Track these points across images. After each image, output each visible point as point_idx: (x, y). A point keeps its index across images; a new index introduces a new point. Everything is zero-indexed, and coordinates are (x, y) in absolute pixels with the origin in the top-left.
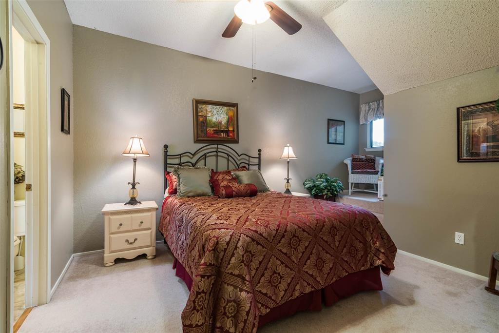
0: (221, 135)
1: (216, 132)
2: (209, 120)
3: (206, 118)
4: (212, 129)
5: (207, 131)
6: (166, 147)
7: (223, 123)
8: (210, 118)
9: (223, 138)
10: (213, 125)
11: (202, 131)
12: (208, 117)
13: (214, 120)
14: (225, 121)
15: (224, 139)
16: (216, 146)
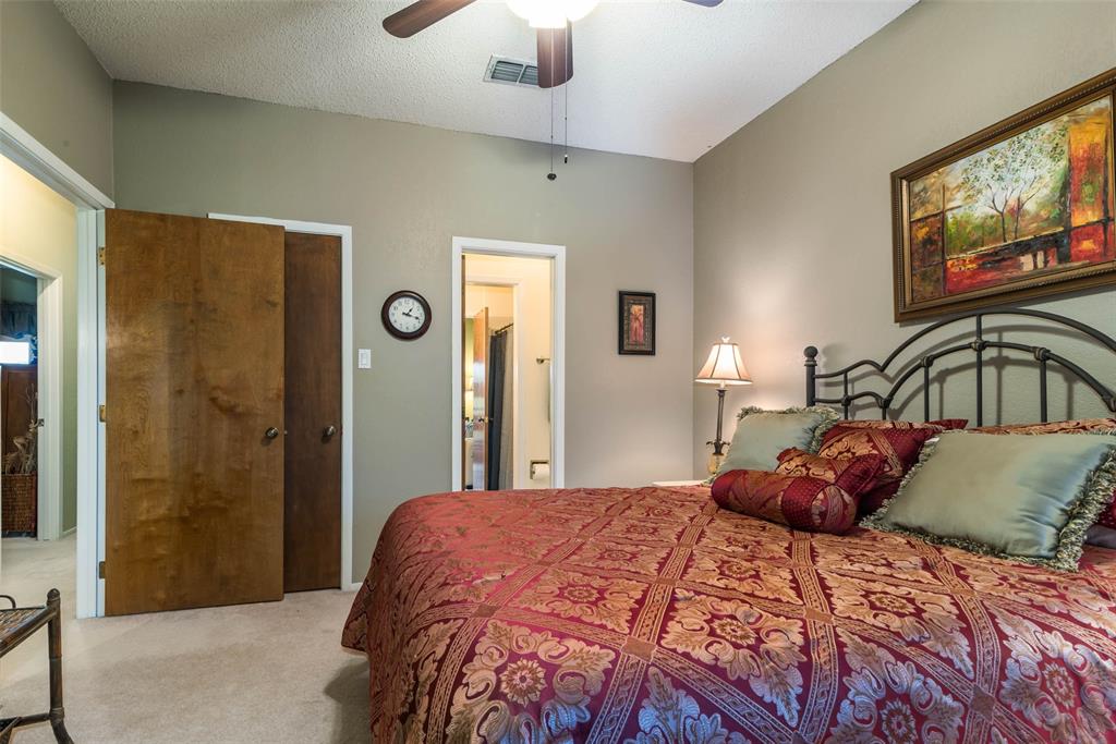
0: (1020, 266)
1: (996, 259)
2: (957, 223)
3: (944, 221)
4: (970, 255)
5: (946, 270)
6: (811, 353)
7: (1030, 207)
8: (959, 213)
9: (1037, 272)
10: (977, 235)
11: (924, 276)
12: (949, 215)
13: (981, 210)
14: (1046, 191)
15: (1042, 280)
16: (969, 325)
